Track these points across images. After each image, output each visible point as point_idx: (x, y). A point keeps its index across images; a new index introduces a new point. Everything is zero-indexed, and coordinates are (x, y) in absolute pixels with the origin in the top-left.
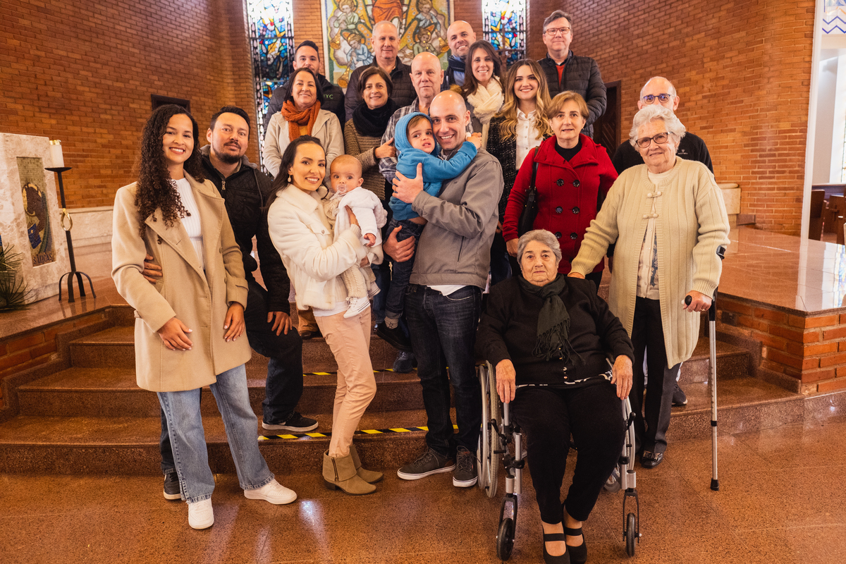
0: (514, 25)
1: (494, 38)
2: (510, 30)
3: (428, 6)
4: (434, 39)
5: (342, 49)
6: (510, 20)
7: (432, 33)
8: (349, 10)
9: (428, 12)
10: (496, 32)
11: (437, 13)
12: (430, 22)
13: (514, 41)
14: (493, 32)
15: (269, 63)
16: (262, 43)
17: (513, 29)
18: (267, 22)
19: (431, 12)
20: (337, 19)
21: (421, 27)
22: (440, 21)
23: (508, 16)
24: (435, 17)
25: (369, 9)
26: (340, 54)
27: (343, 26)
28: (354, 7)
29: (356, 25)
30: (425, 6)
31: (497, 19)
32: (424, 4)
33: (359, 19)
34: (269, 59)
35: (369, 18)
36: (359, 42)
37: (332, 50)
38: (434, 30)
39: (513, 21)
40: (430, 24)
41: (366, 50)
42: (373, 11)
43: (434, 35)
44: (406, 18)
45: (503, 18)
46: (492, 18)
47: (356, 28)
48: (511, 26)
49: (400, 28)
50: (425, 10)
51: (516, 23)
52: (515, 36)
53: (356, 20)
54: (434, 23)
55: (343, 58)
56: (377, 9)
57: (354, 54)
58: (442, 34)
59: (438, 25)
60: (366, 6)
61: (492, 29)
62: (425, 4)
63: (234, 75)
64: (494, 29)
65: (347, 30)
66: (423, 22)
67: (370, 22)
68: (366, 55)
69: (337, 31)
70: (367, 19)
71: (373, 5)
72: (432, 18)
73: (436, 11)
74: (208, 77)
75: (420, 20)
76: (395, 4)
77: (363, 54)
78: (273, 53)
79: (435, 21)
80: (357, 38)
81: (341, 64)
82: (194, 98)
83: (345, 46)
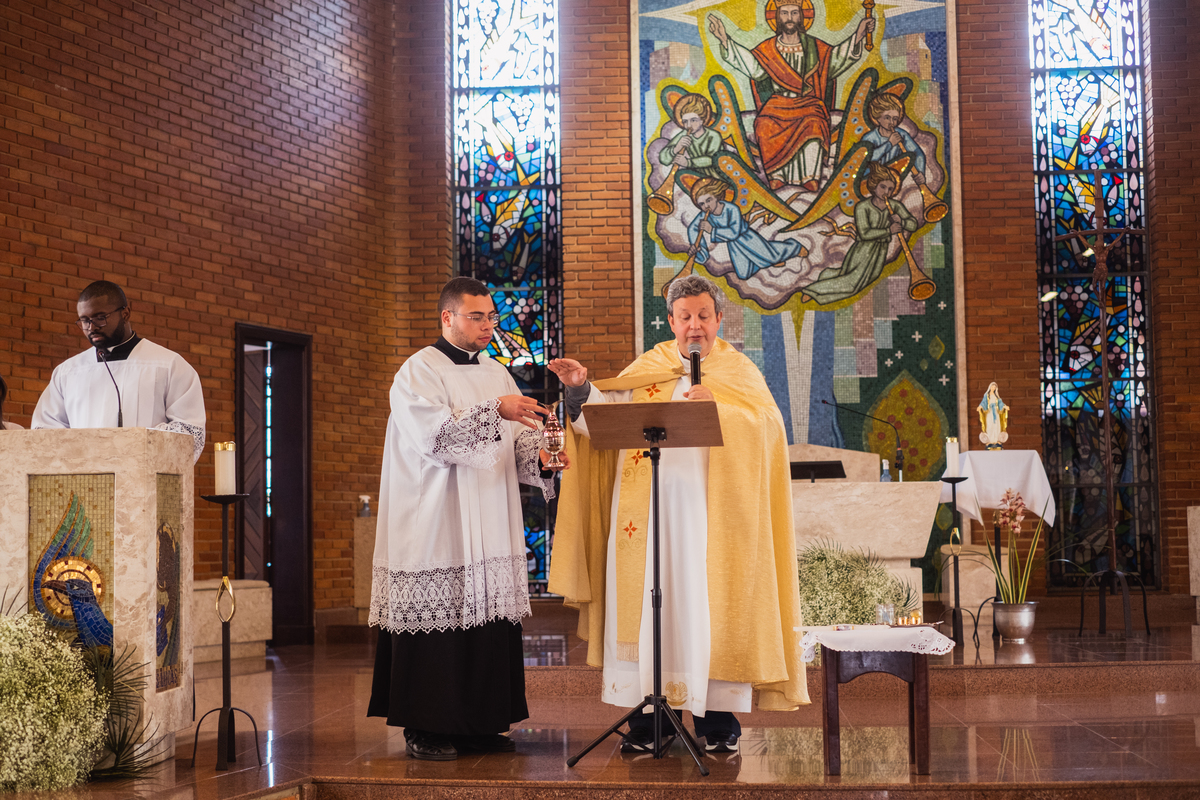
0: (1114, 155)
1: (1061, 188)
2: (1103, 167)
3: (894, 113)
4: (909, 190)
5: (678, 214)
6: (1102, 144)
7: (902, 178)
8: (696, 125)
9: (893, 128)
10: (1067, 173)
11: (918, 130)
12: (899, 150)
13: (1113, 193)
14: (1058, 171)
15: (497, 245)
16: (482, 199)
17: (1111, 164)
18: (497, 150)
19: (901, 126)
20: (669, 144)
21: (876, 162)
22: (924, 149)
23: (1097, 132)
24: (912, 139)
25: (748, 121)
26: (673, 226)
27: (683, 161)
28: (711, 118)
29: (715, 157)
30: (886, 113)
31: (1070, 142)
32: (883, 110)
33: (723, 143)
34: (495, 238)
35: (747, 141)
36: (721, 198)
37: (653, 217)
38: (908, 170)
39: (1111, 147)
40: (899, 155)
41: (736, 216)
42: (756, 125)
43: (909, 181)
44: (839, 143)
45: (1084, 138)
46: (1057, 140)
47: (714, 166)
48: (1106, 159)
49: (824, 165)
50: (886, 123)
51: (1117, 150)
52: (1116, 181)
53: (715, 146)
54: (909, 153)
55: (679, 236)
56: (766, 121)
57: (707, 226)
58: (929, 177)
59: (920, 159)
60: (740, 114)
61: (1055, 164)
62: (888, 108)
63: (410, 274)
64: (1062, 164)
65: (693, 169)
66: (882, 150)
67: (749, 151)
68: (736, 227)
69: (665, 171)
70: (740, 143)
71: (758, 112)
72: (903, 141)
73: (913, 125)
74: (355, 280)
75: (873, 147)
76: (812, 110)
77: (729, 226)
78: (508, 222)
79: (911, 147)
80: (717, 188)
81: (672, 249)
82: (321, 329)
83: (685, 206)
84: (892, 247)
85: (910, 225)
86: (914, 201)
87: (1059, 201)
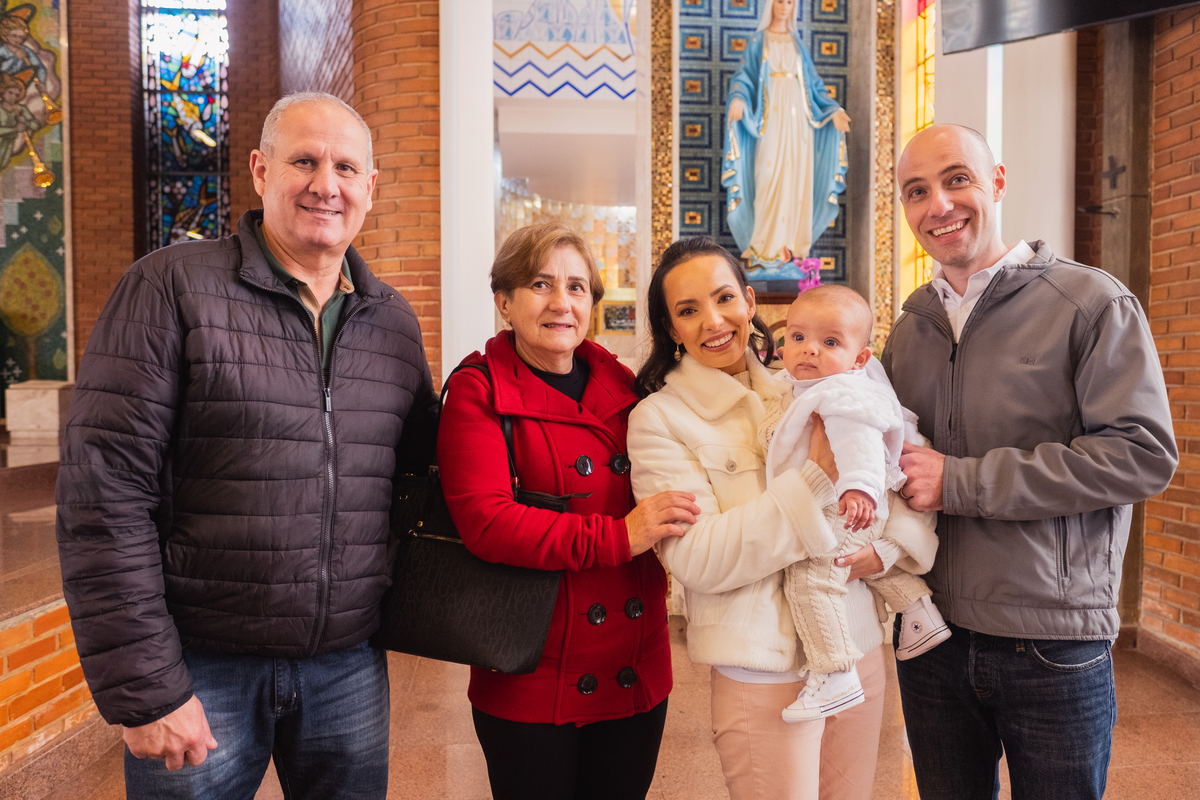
0: (209, 80)
1: (166, 104)
2: (200, 89)
3: (20, 33)
4: (32, 97)
6: (200, 71)
7: (27, 86)
9: (20, 45)
10: (171, 92)
11: (40, 48)
12: (24, 63)
13: (208, 110)
14: (164, 90)
17: (207, 87)
19: (27, 44)
21: (4, 72)
22: (45, 64)
24: (36, 54)
30: (13, 32)
31: (174, 67)
32: (10, 29)
38: (32, 80)
39: (207, 73)
40: (25, 68)
43: (32, 90)
45: (185, 65)
46: (164, 65)
48: (203, 83)
50: (13, 40)
51: (213, 75)
54: (32, 67)
58: (50, 87)
59: (41, 71)
61: (162, 85)
62: (15, 28)
64: (167, 85)
66: (10, 62)
72: (28, 57)
73: (36, 43)
79: (34, 61)
84: (18, 143)
85: (34, 125)
86: (36, 106)
87: (164, 114)
